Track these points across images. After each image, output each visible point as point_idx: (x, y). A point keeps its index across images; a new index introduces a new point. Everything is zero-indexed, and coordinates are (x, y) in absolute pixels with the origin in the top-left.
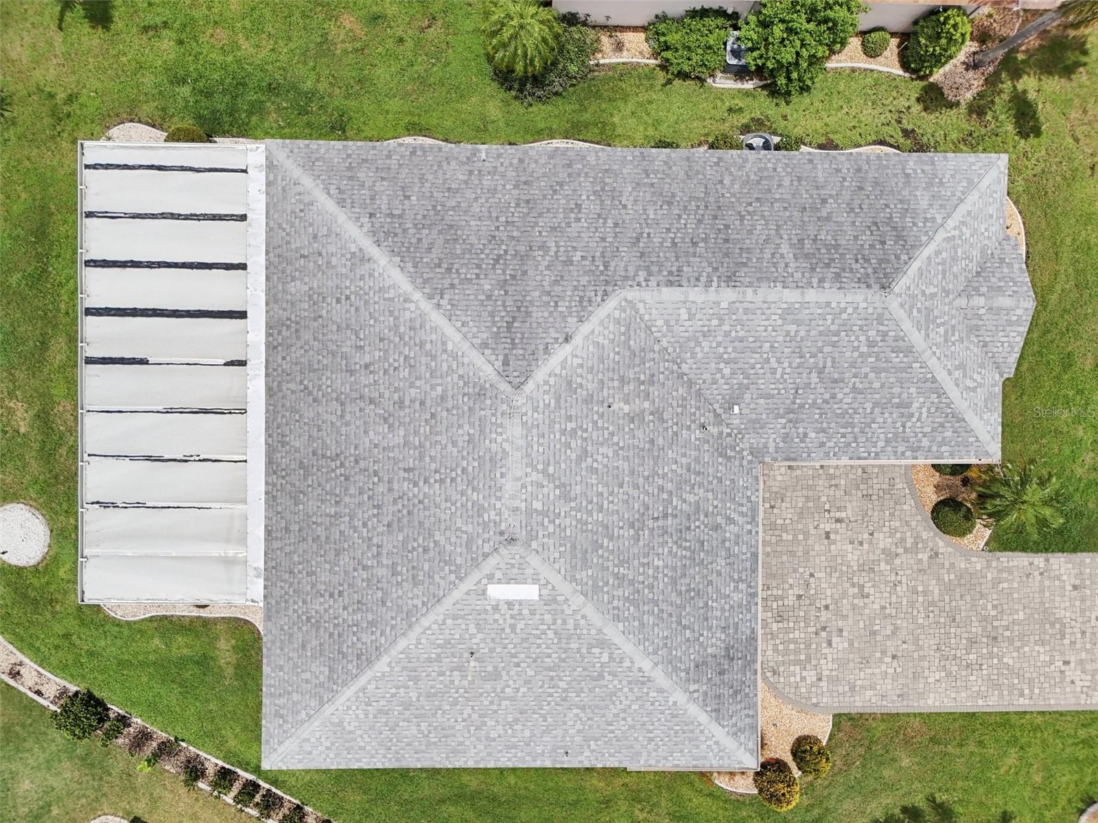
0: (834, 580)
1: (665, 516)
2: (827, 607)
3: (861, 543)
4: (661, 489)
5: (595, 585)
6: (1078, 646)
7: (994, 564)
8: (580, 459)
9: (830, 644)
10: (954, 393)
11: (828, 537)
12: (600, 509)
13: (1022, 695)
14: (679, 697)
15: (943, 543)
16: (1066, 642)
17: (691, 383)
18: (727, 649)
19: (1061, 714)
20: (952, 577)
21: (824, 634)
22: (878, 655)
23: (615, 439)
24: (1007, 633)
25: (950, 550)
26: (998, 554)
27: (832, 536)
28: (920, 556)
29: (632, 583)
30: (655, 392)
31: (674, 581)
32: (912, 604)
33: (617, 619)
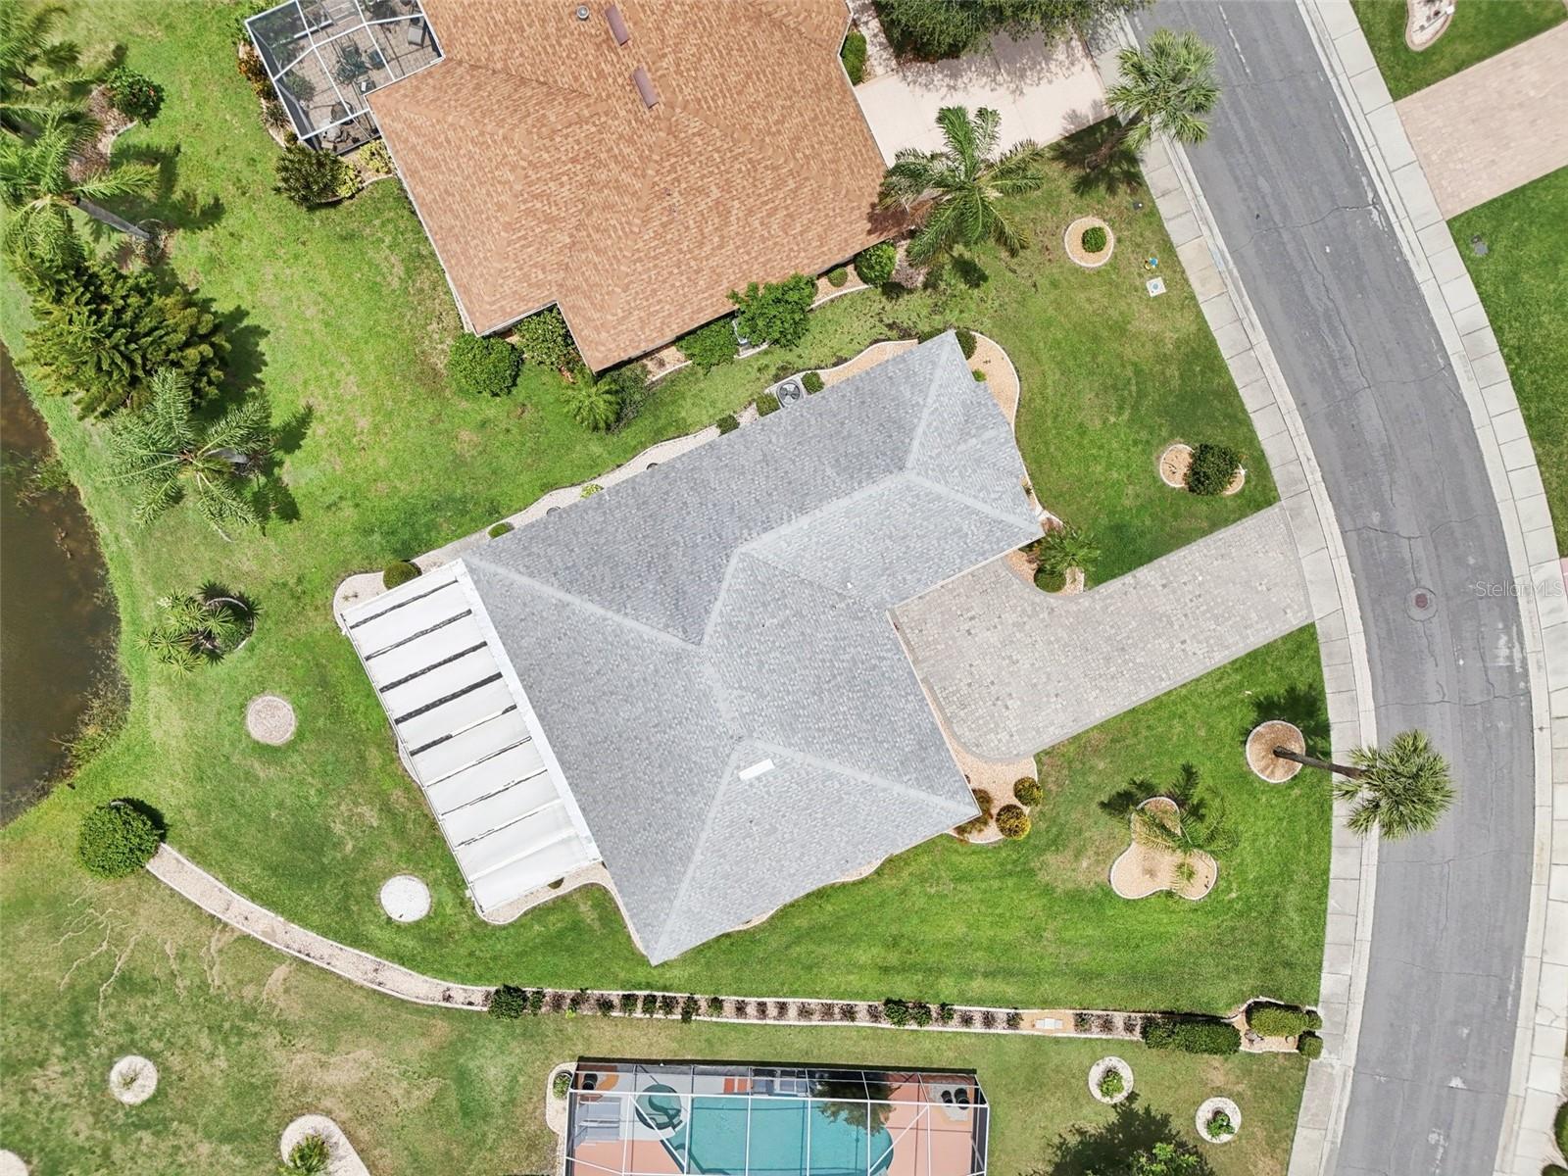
0: (989, 662)
1: (834, 677)
2: (992, 683)
3: (995, 627)
4: (823, 661)
5: (807, 742)
6: (1186, 626)
7: (1097, 597)
8: (760, 670)
9: (1007, 708)
10: (986, 509)
11: (970, 634)
12: (788, 693)
13: (1162, 680)
14: (898, 788)
15: (1052, 599)
16: (1176, 627)
17: (811, 584)
18: (919, 743)
19: (1198, 680)
20: (1071, 620)
21: (999, 703)
22: (1045, 699)
23: (777, 644)
24: (1130, 641)
25: (1060, 602)
26: (1097, 588)
27: (973, 632)
28: (1041, 616)
29: (831, 730)
30: (789, 601)
31: (859, 715)
32: (1052, 653)
33: (831, 757)
